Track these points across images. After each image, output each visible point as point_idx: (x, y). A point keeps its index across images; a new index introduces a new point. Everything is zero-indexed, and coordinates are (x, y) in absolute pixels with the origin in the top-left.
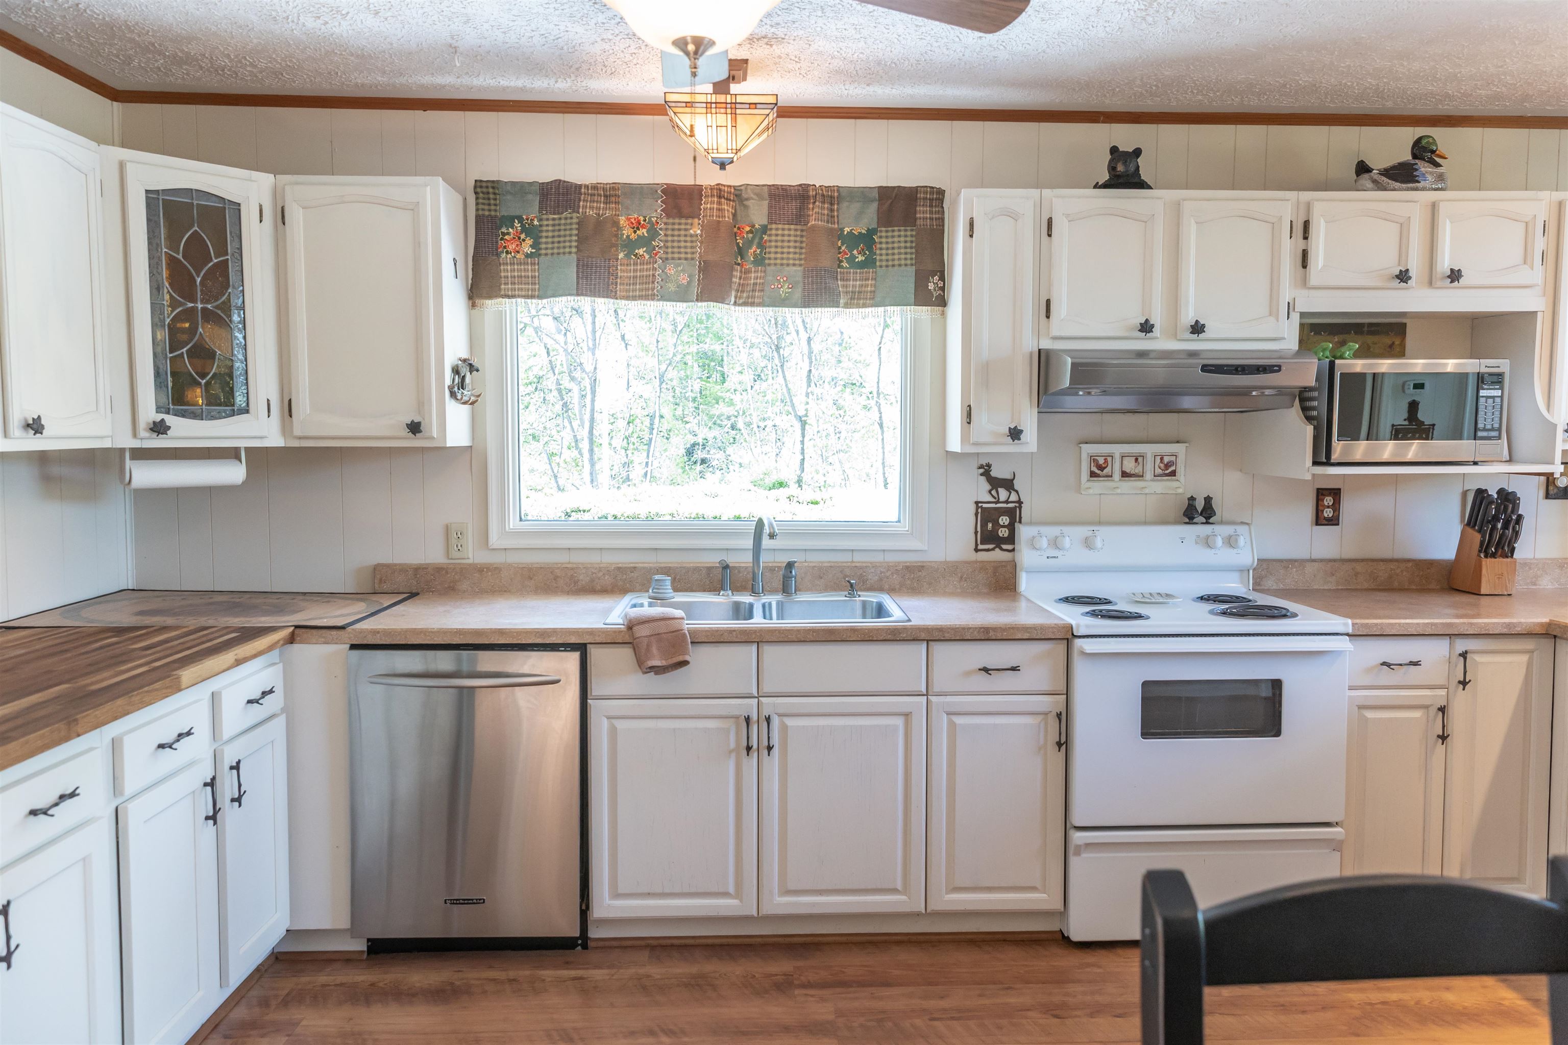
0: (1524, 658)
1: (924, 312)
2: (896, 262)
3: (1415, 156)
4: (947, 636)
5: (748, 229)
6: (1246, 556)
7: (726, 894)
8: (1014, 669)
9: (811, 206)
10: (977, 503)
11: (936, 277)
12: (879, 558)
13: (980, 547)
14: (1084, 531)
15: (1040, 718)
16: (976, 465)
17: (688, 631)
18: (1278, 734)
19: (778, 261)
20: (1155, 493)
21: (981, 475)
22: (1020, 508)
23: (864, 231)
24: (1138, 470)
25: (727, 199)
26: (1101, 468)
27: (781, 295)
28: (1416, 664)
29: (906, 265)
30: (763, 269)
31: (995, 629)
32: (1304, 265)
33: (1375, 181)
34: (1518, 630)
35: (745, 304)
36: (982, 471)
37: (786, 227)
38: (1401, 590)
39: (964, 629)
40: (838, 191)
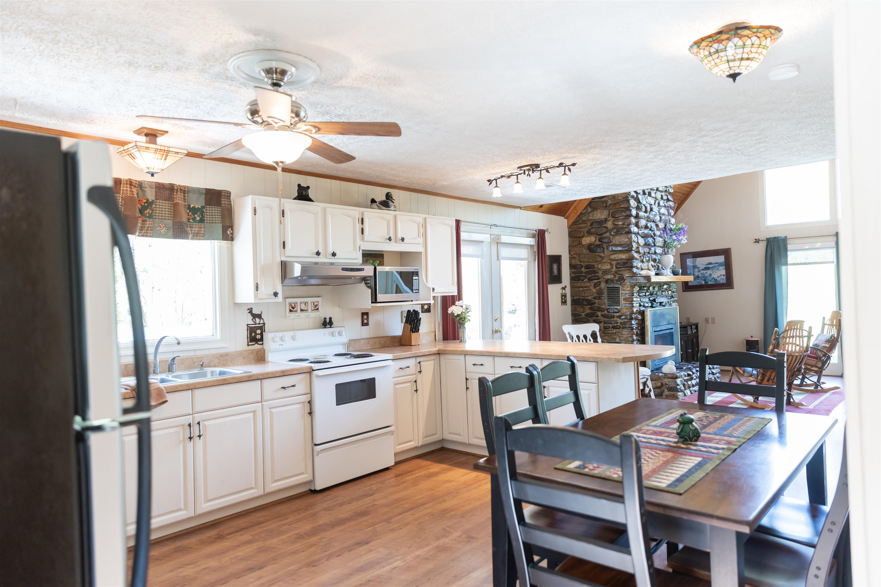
0: (433, 362)
1: (224, 243)
2: (214, 221)
3: (387, 198)
4: (270, 376)
5: (145, 201)
6: (345, 339)
8: (293, 386)
9: (175, 193)
10: (247, 325)
11: (230, 229)
12: (207, 352)
13: (250, 344)
14: (291, 333)
15: (302, 404)
18: (374, 396)
19: (160, 217)
20: (312, 317)
21: (249, 313)
22: (264, 326)
23: (200, 207)
24: (306, 308)
25: (134, 186)
26: (293, 308)
27: (162, 233)
28: (408, 367)
29: (218, 223)
30: (153, 220)
31: (286, 371)
32: (362, 234)
33: (378, 206)
34: (432, 353)
35: (142, 236)
36: (249, 311)
37: (164, 202)
38: (388, 347)
39: (275, 372)
40: (188, 188)
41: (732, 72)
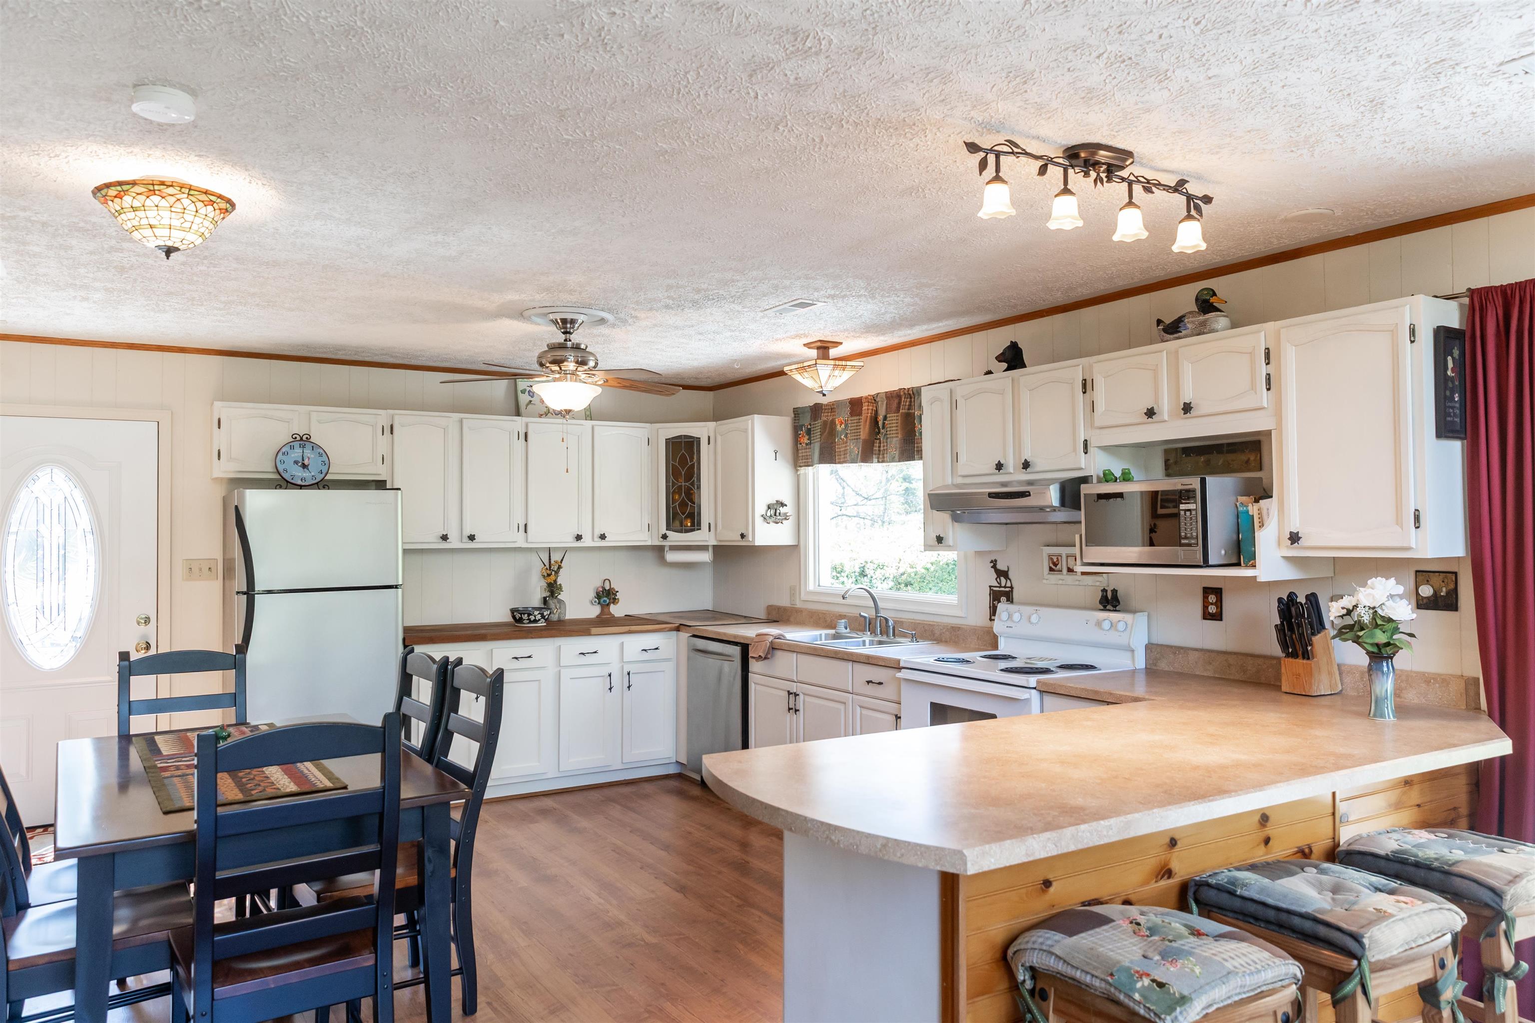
3: (1198, 307)
8: (880, 684)
10: (990, 587)
13: (992, 617)
14: (1031, 610)
19: (891, 436)
20: (1088, 585)
21: (992, 567)
22: (1012, 591)
25: (872, 403)
26: (1056, 565)
27: (893, 455)
30: (886, 441)
31: (872, 657)
32: (1093, 412)
35: (881, 462)
36: (992, 564)
39: (860, 655)
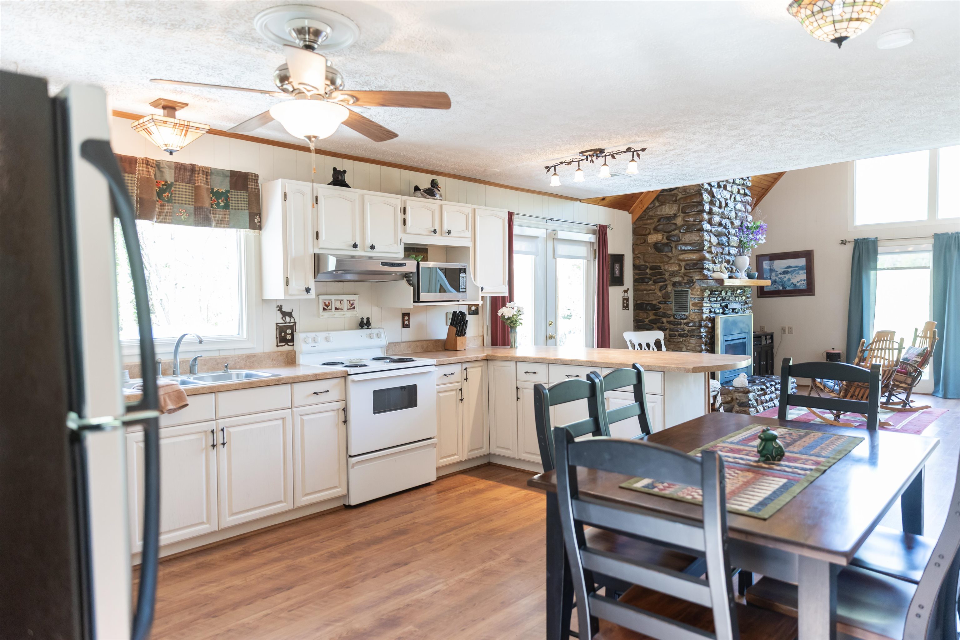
0: (480, 369)
1: (252, 233)
2: (240, 208)
3: (432, 186)
4: (301, 380)
5: (163, 183)
6: (383, 341)
7: (202, 523)
8: (327, 392)
9: (197, 175)
10: (277, 324)
11: (258, 216)
12: (232, 353)
13: (279, 344)
14: (324, 334)
15: (336, 412)
16: (276, 306)
17: (185, 390)
18: (415, 405)
19: (180, 202)
20: (348, 317)
21: (278, 310)
23: (224, 191)
24: (341, 307)
25: (151, 166)
26: (327, 306)
27: (182, 219)
28: (453, 374)
29: (245, 209)
30: (172, 204)
31: (319, 375)
32: (405, 225)
33: (422, 194)
34: (479, 359)
35: (161, 222)
36: (278, 308)
37: (184, 184)
38: (431, 351)
39: (307, 376)
40: (210, 170)
41: (837, 35)
